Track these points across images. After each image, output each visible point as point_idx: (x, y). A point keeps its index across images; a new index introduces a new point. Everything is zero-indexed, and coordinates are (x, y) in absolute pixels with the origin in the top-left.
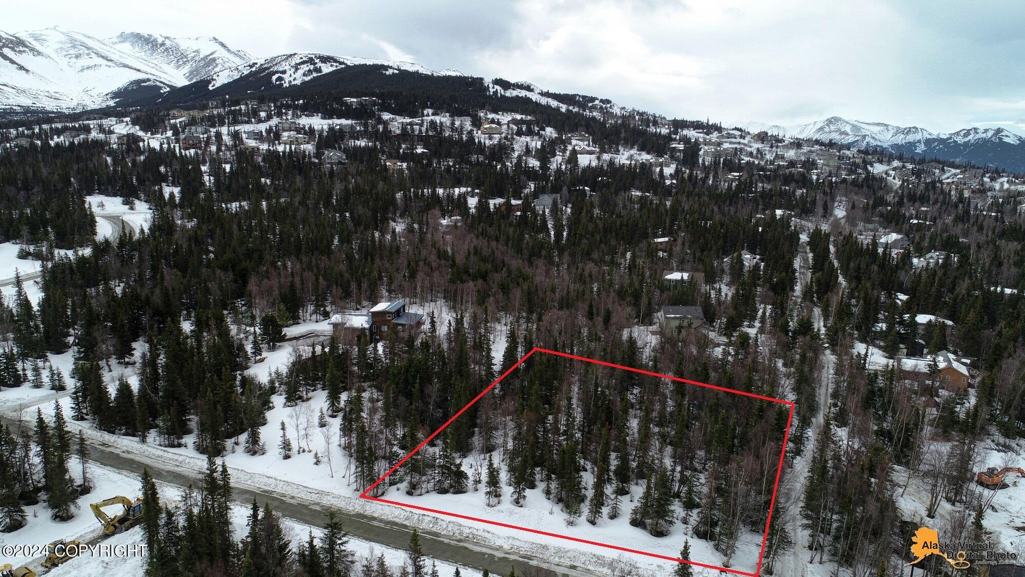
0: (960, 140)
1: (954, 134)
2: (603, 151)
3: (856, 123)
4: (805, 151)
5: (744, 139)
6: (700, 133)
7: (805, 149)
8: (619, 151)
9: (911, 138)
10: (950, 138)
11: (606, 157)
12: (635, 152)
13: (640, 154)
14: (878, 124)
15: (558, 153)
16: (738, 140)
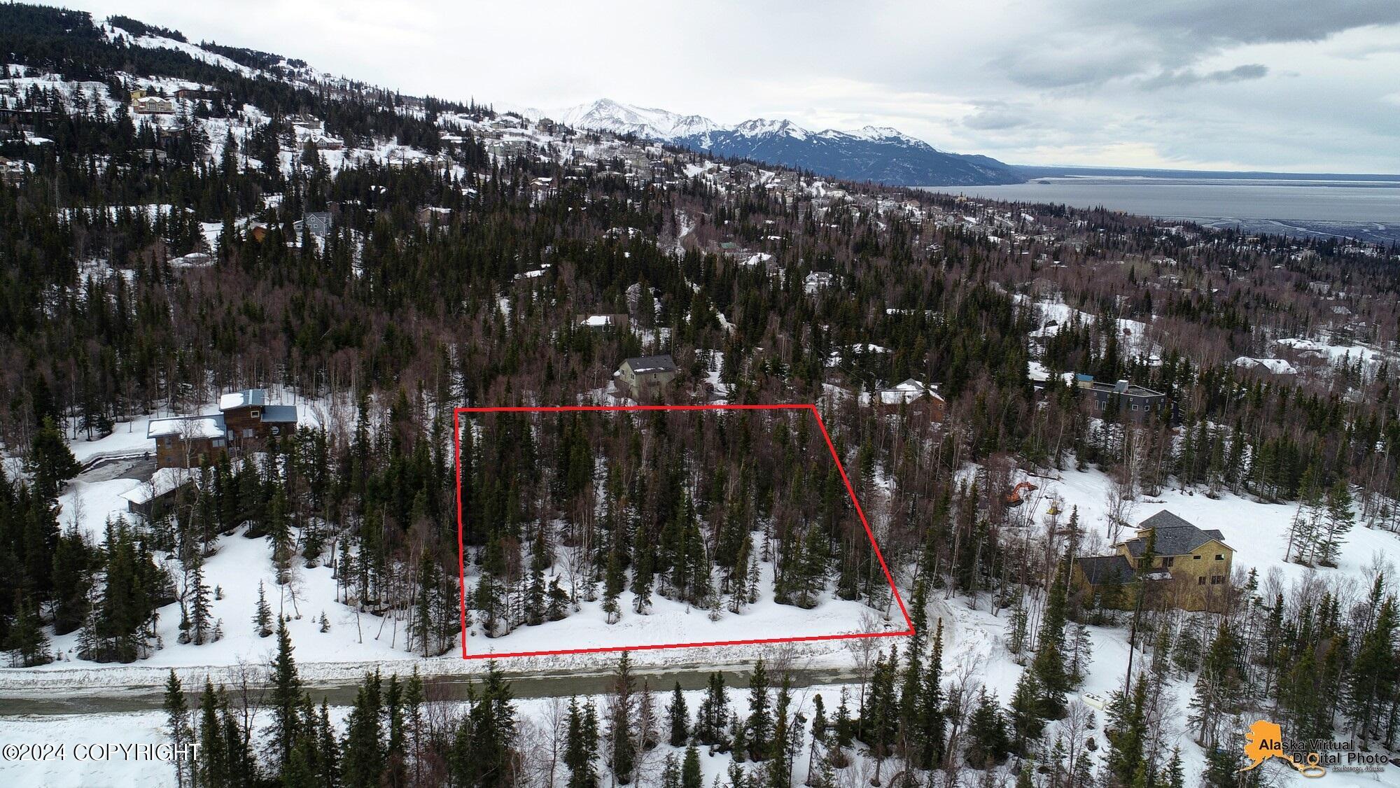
0: (748, 134)
1: (740, 126)
2: (351, 145)
3: (631, 109)
4: (605, 147)
5: (526, 128)
6: (466, 118)
7: (605, 144)
8: (373, 145)
9: (696, 129)
10: (736, 131)
11: (357, 153)
12: (396, 146)
13: (403, 150)
14: (656, 110)
15: (282, 147)
16: (520, 130)
